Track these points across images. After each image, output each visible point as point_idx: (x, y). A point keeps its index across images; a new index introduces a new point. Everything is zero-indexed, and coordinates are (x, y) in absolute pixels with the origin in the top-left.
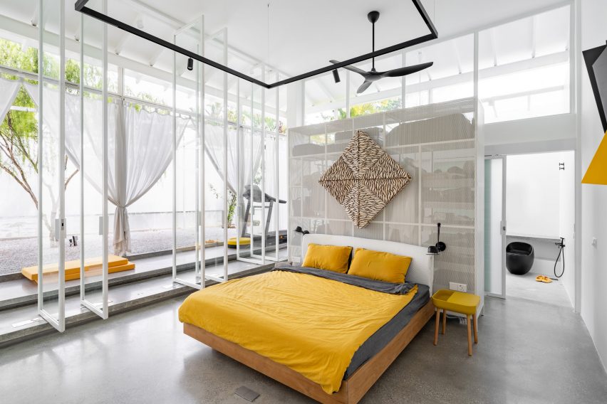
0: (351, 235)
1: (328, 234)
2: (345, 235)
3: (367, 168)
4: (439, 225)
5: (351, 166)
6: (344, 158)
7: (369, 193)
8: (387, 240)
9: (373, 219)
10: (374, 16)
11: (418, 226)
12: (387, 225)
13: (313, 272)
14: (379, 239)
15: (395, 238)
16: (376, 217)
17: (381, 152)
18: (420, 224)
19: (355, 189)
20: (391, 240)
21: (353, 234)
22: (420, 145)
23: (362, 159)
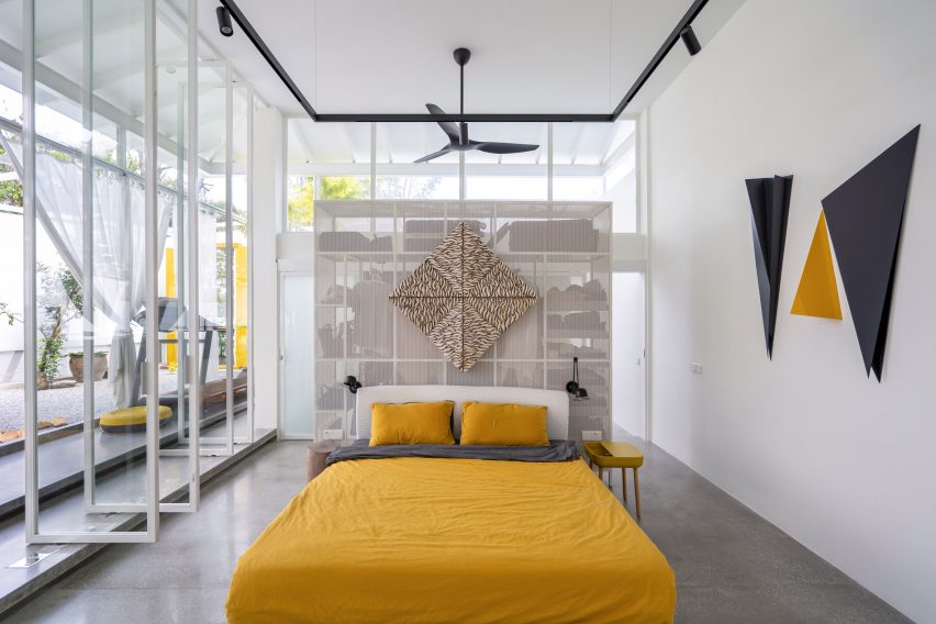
0: (442, 384)
1: (399, 383)
2: (429, 383)
3: (476, 280)
4: (576, 359)
5: (448, 276)
6: (433, 262)
7: (478, 318)
8: (498, 385)
9: (484, 356)
10: (462, 56)
11: (542, 364)
12: (498, 363)
13: (415, 452)
14: (489, 385)
15: (511, 381)
16: (488, 353)
17: (494, 259)
18: (545, 360)
19: (454, 313)
20: (504, 385)
21: (445, 382)
22: (545, 254)
23: (467, 266)
